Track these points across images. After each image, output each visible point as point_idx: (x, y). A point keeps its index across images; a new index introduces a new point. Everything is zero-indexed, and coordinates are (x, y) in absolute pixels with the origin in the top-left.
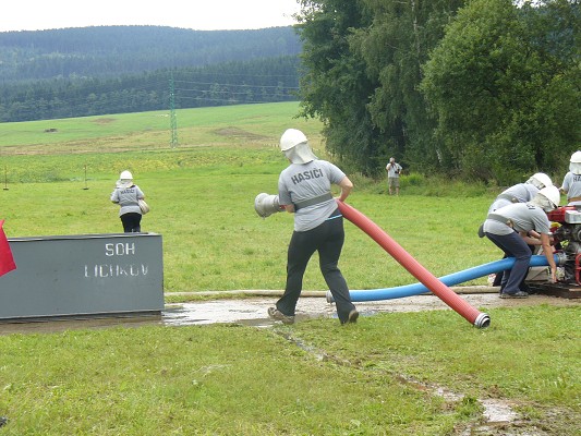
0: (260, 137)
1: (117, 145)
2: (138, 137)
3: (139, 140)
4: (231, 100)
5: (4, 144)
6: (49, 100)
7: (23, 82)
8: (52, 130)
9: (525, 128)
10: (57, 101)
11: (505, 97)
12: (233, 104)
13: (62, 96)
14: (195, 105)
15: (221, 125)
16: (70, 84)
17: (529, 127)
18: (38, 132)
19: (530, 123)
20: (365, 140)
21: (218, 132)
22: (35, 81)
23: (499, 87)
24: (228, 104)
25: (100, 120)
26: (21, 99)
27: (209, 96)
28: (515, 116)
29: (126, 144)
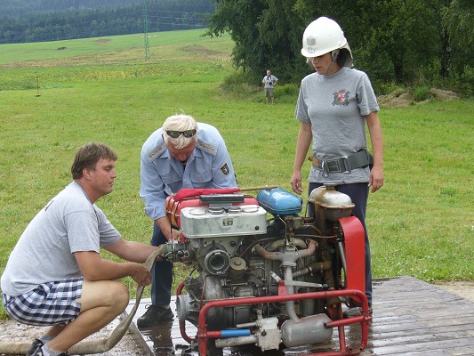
0: (216, 53)
1: (110, 59)
2: (126, 53)
3: (125, 56)
4: (197, 25)
5: (26, 59)
6: (63, 25)
7: (45, 12)
8: (63, 48)
9: (383, 43)
10: (68, 26)
11: (365, 15)
12: (199, 28)
13: (72, 21)
14: (170, 29)
15: (188, 44)
16: (77, 14)
17: (386, 43)
18: (52, 50)
19: (387, 39)
20: (259, 55)
21: (186, 49)
22: (53, 12)
23: (360, 7)
24: (195, 28)
25: (99, 40)
26: (42, 25)
27: (181, 22)
28: (374, 33)
29: (116, 58)
